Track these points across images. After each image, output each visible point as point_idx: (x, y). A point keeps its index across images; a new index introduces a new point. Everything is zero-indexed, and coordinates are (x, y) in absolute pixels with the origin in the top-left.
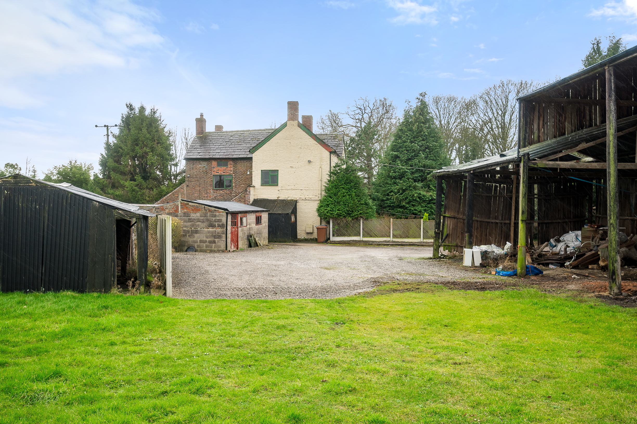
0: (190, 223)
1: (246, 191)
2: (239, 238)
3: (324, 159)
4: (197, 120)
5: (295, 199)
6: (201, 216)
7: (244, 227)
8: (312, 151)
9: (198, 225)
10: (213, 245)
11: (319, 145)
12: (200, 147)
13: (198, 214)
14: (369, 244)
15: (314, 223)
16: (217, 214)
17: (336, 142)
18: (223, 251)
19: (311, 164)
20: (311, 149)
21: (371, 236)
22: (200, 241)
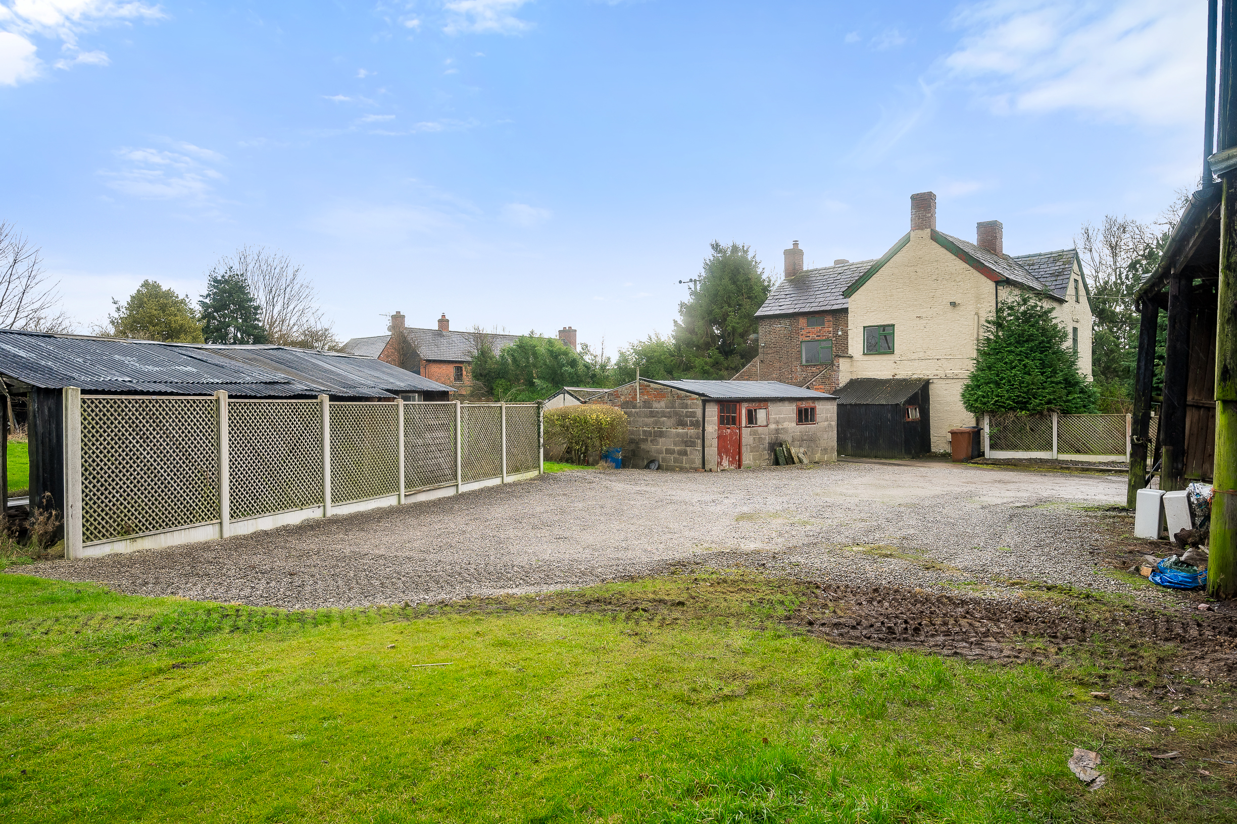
0: (653, 419)
1: (832, 364)
2: (744, 449)
3: (983, 296)
4: (787, 253)
5: (926, 377)
6: (667, 407)
7: (760, 426)
8: (960, 283)
9: (663, 422)
10: (684, 458)
11: (974, 271)
12: (784, 296)
13: (663, 404)
14: (1062, 468)
15: (963, 422)
16: (689, 402)
17: (1057, 268)
18: (696, 470)
19: (958, 308)
20: (958, 280)
21: (1078, 451)
22: (666, 450)
